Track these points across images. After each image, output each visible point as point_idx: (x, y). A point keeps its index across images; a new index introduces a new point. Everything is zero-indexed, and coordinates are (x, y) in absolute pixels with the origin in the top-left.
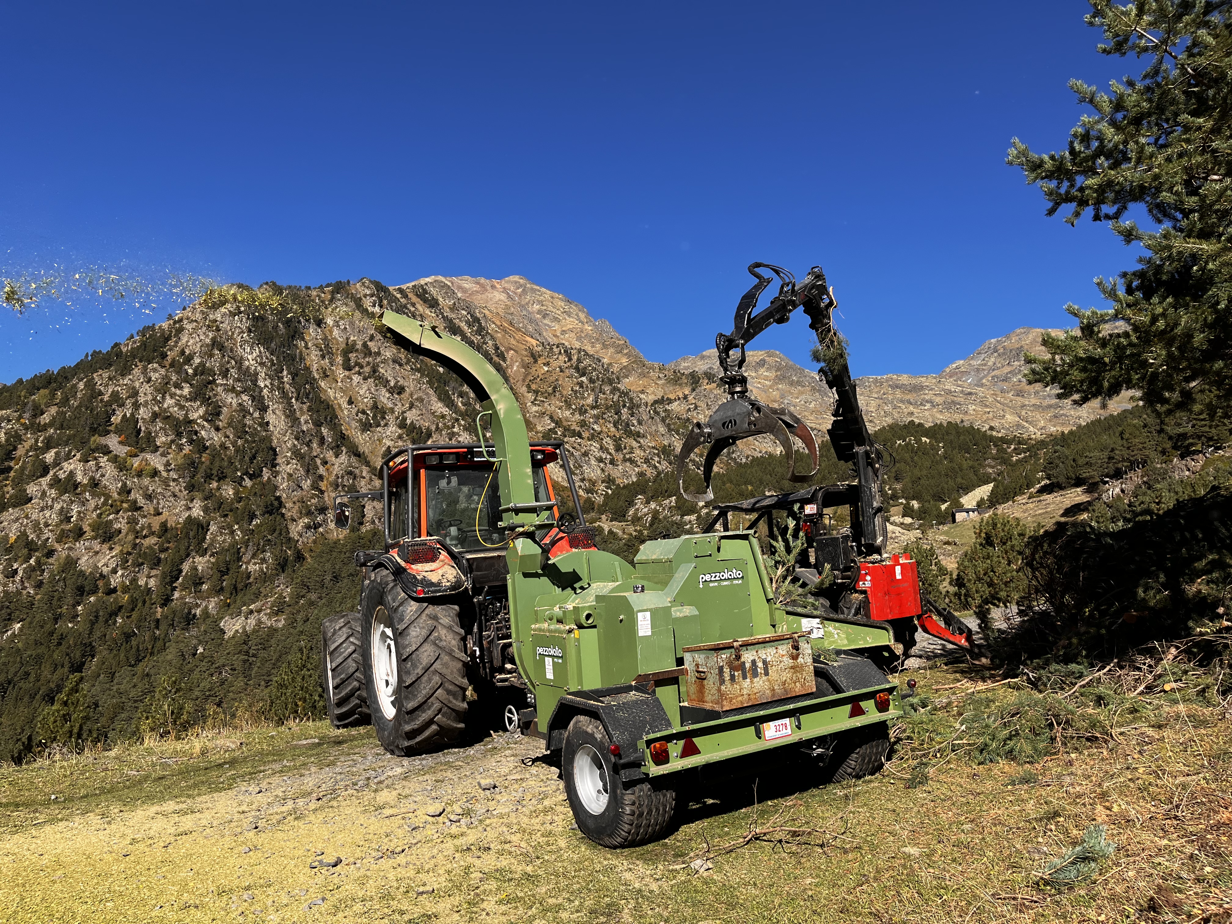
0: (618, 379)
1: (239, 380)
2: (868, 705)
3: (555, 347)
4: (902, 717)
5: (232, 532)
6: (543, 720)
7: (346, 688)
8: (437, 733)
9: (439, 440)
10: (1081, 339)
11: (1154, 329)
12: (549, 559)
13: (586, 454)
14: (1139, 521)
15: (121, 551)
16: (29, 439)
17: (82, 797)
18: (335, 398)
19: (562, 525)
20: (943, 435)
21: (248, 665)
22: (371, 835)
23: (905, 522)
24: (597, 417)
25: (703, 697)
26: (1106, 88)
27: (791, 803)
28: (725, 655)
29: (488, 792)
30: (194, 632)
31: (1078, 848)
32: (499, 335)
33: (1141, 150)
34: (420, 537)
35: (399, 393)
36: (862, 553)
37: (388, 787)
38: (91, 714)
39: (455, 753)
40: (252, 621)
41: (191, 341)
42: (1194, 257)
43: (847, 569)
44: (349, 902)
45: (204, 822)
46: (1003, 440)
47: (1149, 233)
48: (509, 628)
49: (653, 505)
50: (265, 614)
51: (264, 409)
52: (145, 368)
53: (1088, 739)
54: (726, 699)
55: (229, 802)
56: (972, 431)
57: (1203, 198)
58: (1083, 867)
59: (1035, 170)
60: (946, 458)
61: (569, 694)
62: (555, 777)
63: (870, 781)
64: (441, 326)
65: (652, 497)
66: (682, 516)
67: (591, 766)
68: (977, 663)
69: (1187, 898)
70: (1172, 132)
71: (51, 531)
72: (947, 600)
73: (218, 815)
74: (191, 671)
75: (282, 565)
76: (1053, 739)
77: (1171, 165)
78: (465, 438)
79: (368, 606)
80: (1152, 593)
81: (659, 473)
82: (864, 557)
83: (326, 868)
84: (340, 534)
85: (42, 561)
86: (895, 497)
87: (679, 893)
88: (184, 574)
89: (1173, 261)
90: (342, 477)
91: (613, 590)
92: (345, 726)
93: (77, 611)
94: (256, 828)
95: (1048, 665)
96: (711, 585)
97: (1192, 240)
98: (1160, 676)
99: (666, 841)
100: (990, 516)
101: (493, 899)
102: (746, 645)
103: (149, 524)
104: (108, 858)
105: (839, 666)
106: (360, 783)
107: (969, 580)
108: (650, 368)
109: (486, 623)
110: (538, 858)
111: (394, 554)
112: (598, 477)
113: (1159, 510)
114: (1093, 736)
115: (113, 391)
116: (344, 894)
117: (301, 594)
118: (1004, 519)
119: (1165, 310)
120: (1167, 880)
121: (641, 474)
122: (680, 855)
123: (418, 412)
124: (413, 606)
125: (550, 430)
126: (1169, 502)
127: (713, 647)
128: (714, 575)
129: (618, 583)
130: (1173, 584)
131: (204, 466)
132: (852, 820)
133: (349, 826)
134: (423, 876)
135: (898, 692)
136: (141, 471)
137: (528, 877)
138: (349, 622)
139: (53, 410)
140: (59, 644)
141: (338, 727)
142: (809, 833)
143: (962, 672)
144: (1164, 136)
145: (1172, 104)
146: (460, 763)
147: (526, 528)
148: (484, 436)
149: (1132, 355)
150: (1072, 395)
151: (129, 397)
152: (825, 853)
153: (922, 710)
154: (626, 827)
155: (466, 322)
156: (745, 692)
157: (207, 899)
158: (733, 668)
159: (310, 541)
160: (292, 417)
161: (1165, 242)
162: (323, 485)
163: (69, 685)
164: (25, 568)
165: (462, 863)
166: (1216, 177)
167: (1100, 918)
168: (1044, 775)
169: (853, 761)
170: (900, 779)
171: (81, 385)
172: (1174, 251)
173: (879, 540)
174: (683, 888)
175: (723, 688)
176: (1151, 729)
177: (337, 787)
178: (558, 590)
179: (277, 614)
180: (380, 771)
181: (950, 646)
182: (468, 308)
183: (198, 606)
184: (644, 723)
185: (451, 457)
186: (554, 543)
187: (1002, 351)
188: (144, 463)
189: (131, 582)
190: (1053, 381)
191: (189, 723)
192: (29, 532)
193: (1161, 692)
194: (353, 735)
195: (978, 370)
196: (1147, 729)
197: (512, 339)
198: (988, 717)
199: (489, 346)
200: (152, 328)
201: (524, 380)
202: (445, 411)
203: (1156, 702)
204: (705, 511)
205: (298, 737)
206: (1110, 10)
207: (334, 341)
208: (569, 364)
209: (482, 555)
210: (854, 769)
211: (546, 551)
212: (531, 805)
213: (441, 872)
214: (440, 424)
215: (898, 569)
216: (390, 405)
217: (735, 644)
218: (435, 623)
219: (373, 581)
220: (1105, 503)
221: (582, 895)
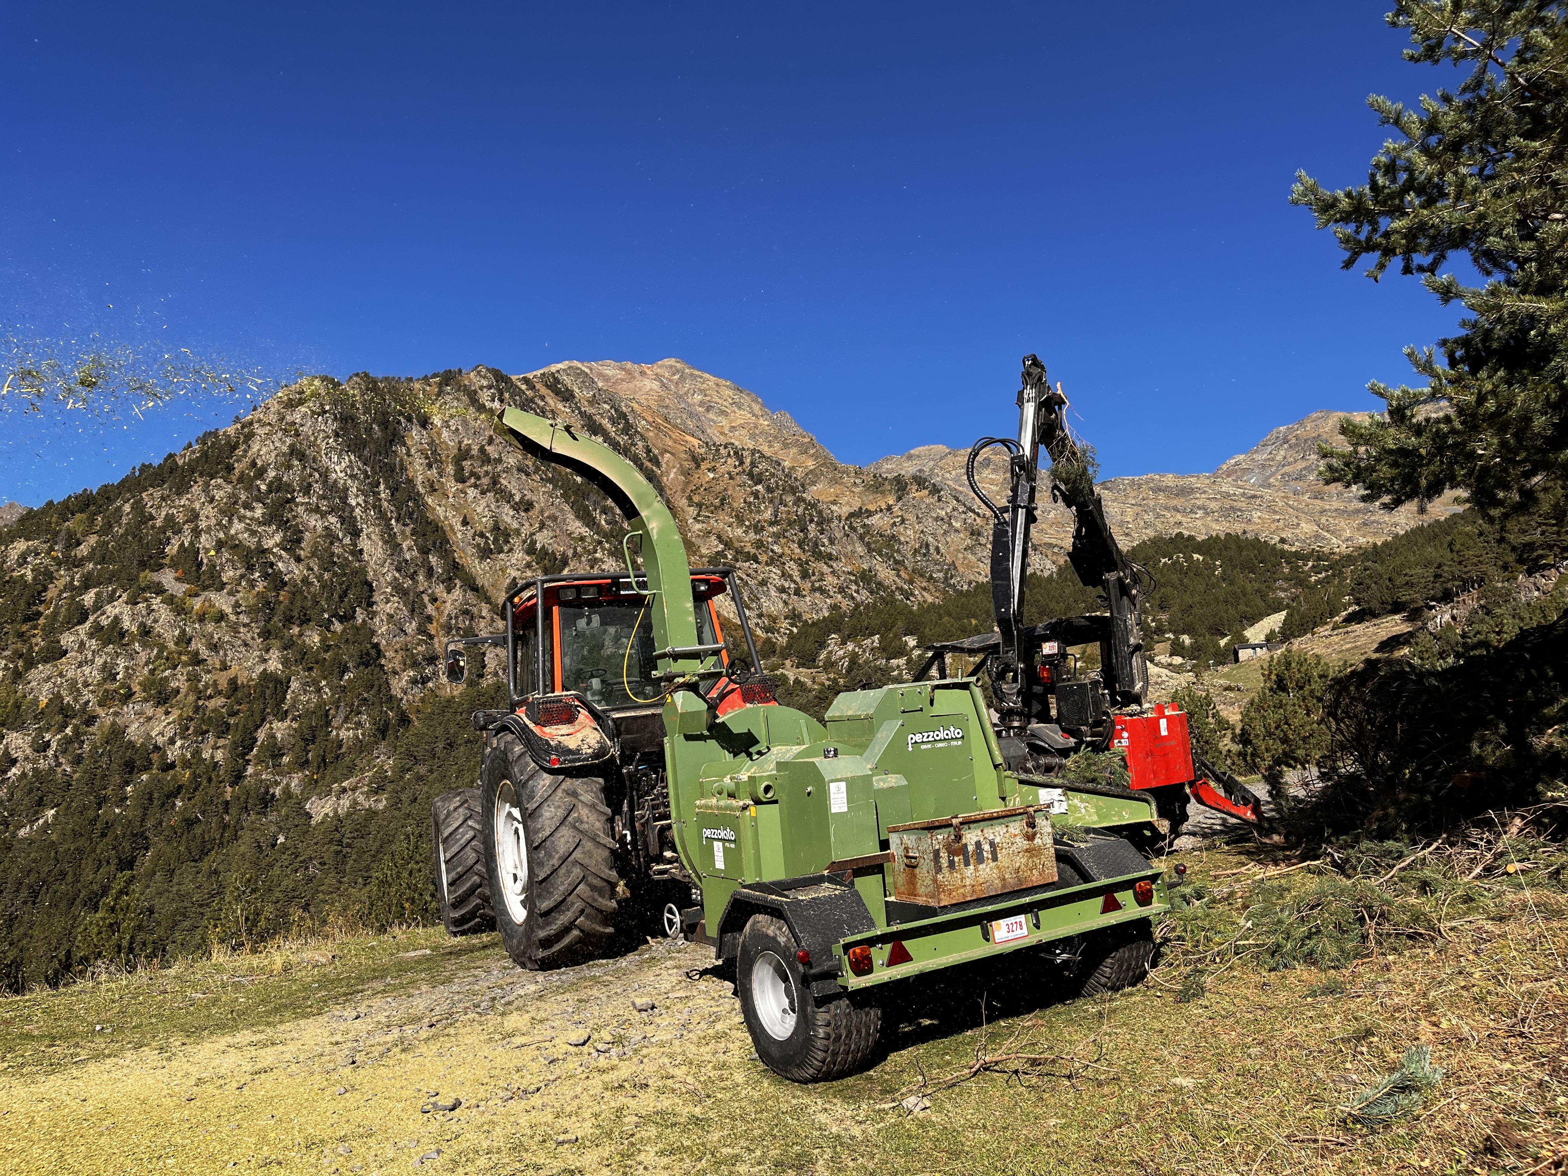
0: (803, 486)
1: (324, 497)
2: (1126, 897)
3: (722, 448)
4: (1169, 912)
5: (319, 690)
6: (712, 922)
7: (463, 884)
8: (579, 940)
9: (577, 568)
10: (1390, 425)
11: (1481, 411)
12: (717, 717)
13: (763, 583)
14: (1475, 656)
15: (181, 715)
16: (63, 577)
17: (134, 1027)
18: (446, 518)
19: (733, 674)
20: (1220, 550)
21: (341, 858)
22: (499, 1070)
23: (1174, 662)
24: (777, 536)
25: (915, 888)
26: (1414, 105)
27: (1030, 1023)
28: (941, 836)
29: (644, 1014)
30: (273, 817)
31: (1397, 1075)
32: (651, 434)
33: (1461, 184)
34: (553, 692)
35: (526, 510)
36: (1117, 703)
37: (518, 1009)
38: (145, 923)
39: (602, 965)
40: (345, 802)
41: (264, 449)
42: (1532, 319)
43: (1098, 723)
44: (471, 1155)
45: (288, 1056)
46: (1297, 555)
47: (1472, 289)
48: (668, 806)
49: (850, 646)
50: (362, 793)
51: (356, 533)
52: (207, 485)
53: (1409, 937)
54: (944, 891)
55: (318, 1031)
56: (1257, 545)
57: (1541, 244)
58: (1403, 1100)
59: (1327, 211)
60: (1224, 580)
61: (745, 887)
62: (729, 994)
63: (1131, 994)
64: (577, 424)
65: (849, 636)
66: (888, 659)
67: (773, 978)
68: (1268, 841)
69: (1534, 1136)
70: (1500, 160)
71: (93, 692)
72: (1229, 762)
73: (306, 1047)
74: (271, 866)
75: (382, 731)
76: (1364, 938)
77: (1499, 202)
78: (610, 566)
79: (489, 780)
80: (1489, 748)
81: (857, 606)
82: (1120, 709)
83: (441, 1113)
84: (455, 690)
85: (81, 731)
86: (1160, 631)
87: (887, 1139)
88: (259, 743)
89: (1504, 325)
90: (457, 617)
91: (798, 756)
92: (463, 933)
93: (125, 792)
94: (354, 1062)
95: (1357, 843)
96: (923, 747)
97: (1527, 297)
98: (1502, 854)
99: (871, 1073)
100: (1282, 653)
101: (651, 1150)
102: (968, 822)
103: (215, 681)
104: (168, 1102)
105: (1088, 849)
106: (483, 1005)
107: (1257, 736)
108: (844, 472)
109: (639, 798)
110: (709, 1096)
111: (521, 714)
112: (779, 611)
113: (1499, 641)
114: (1415, 933)
115: (167, 514)
116: (465, 1145)
117: (407, 766)
118: (1299, 656)
119: (1496, 387)
120: (1509, 1114)
121: (834, 607)
122: (888, 1091)
123: (551, 534)
124: (546, 780)
125: (718, 553)
126: (1511, 631)
127: (926, 825)
128: (926, 734)
129: (804, 747)
130: (1517, 737)
131: (282, 607)
132: (1108, 1045)
133: (469, 1059)
134: (563, 1122)
135: (1163, 880)
136: (204, 614)
137: (696, 1121)
138: (466, 801)
139: (93, 540)
140: (103, 835)
141: (455, 934)
142: (1053, 1061)
143: (1248, 853)
144: (1490, 165)
145: (1499, 124)
146: (609, 978)
147: (687, 677)
148: (634, 562)
149: (1456, 445)
150: (1380, 497)
151: (186, 522)
152: (1073, 1085)
153: (1197, 903)
154: (820, 1055)
155: (610, 419)
156: (968, 882)
157: (293, 1154)
158: (952, 852)
159: (417, 699)
160: (392, 544)
161: (1492, 301)
162: (432, 628)
163: (116, 887)
164: (60, 740)
165: (613, 1104)
166: (1558, 216)
167: (1422, 1164)
168: (1353, 982)
169: (1107, 969)
170: (1169, 991)
171: (127, 508)
172: (1505, 311)
173: (1138, 686)
174: (892, 1133)
175: (940, 877)
176: (1490, 922)
177: (455, 1010)
178: (729, 756)
179: (377, 793)
180: (508, 989)
181: (1234, 821)
182: (612, 401)
183: (277, 784)
184: (840, 923)
185: (592, 590)
186: (722, 697)
187: (1294, 441)
188: (207, 604)
189: (193, 756)
190: (1356, 479)
191: (268, 932)
192: (64, 693)
193: (1503, 874)
194: (474, 945)
195: (1263, 466)
196: (1484, 922)
197: (668, 439)
198: (1282, 910)
199: (639, 449)
200: (215, 434)
201: (683, 491)
202: (585, 531)
203: (1496, 888)
204: (917, 653)
205: (404, 948)
206: (1418, 5)
207: (443, 446)
208: (740, 469)
209: (633, 714)
210: (1109, 978)
211: (713, 707)
212: (699, 1031)
213: (587, 1115)
214: (579, 549)
215: (1163, 723)
216: (515, 525)
217: (954, 821)
218: (574, 801)
219: (495, 749)
220: (1431, 634)
221: (765, 1143)
